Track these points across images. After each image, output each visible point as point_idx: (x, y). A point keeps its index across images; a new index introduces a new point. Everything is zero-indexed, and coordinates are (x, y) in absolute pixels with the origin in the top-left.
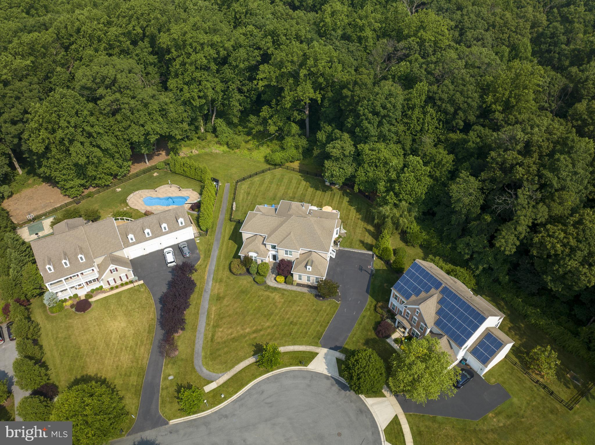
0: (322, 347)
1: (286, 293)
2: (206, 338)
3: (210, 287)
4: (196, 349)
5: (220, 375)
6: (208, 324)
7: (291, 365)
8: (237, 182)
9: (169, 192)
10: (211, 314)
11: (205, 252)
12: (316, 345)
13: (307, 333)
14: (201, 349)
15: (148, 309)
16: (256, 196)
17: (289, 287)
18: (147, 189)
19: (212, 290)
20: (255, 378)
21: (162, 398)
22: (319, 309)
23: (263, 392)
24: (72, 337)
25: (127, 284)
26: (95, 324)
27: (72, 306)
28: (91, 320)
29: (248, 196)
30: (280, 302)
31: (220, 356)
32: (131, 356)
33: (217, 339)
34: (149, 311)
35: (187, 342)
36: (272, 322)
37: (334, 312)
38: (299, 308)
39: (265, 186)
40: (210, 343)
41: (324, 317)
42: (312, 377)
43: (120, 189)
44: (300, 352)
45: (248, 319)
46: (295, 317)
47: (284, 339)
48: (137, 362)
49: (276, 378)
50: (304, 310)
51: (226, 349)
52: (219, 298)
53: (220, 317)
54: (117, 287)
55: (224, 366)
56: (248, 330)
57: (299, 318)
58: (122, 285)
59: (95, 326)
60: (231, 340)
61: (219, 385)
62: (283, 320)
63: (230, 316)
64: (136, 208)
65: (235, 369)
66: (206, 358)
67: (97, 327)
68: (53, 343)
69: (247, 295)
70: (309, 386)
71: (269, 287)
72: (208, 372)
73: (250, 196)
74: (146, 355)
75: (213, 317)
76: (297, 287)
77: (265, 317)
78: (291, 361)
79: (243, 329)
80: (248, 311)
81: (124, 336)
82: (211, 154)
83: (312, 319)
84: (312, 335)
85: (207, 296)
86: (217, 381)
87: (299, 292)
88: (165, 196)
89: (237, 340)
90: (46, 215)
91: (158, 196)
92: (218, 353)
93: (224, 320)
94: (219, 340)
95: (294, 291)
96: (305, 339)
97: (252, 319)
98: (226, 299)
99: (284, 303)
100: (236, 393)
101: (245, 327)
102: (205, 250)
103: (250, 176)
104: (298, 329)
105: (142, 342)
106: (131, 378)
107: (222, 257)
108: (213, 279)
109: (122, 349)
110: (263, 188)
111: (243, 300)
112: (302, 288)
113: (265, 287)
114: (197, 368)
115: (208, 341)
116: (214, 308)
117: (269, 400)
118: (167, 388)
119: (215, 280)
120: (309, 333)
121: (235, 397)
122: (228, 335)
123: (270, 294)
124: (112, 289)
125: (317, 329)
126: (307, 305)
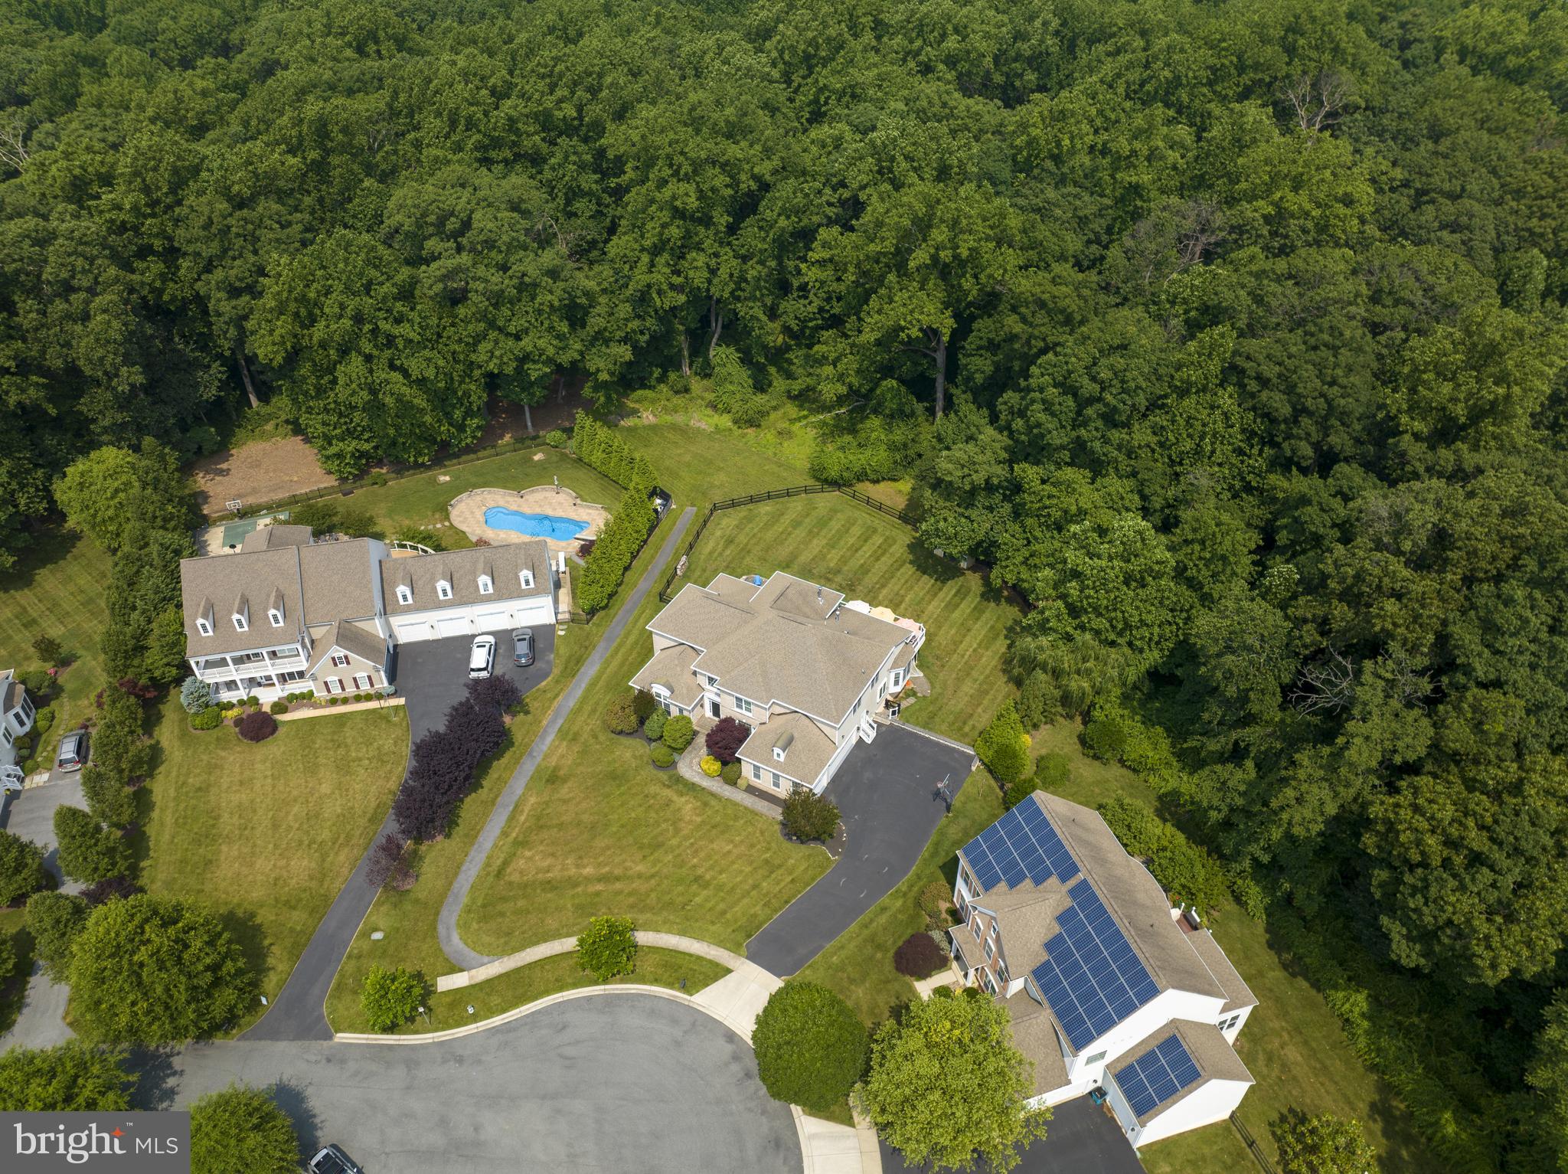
0: (748, 958)
1: (713, 802)
2: (488, 865)
3: (545, 748)
4: (456, 885)
5: (486, 959)
6: (505, 834)
7: (656, 981)
8: (715, 508)
9: (550, 504)
10: (522, 811)
11: (568, 661)
12: (735, 948)
13: (724, 913)
14: (466, 888)
15: (389, 767)
16: (746, 551)
17: (727, 791)
18: (505, 488)
19: (546, 757)
20: (561, 989)
21: (342, 976)
22: (777, 862)
23: (564, 1028)
24: (214, 790)
25: (368, 698)
26: (269, 773)
27: (238, 722)
28: (264, 761)
29: (726, 547)
30: (690, 822)
31: (502, 914)
32: (313, 865)
33: (510, 874)
34: (390, 772)
35: (441, 864)
36: (654, 865)
37: (813, 879)
38: (730, 847)
39: (779, 528)
40: (491, 879)
41: (782, 884)
42: (694, 1024)
43: (447, 478)
44: (691, 955)
45: (600, 843)
46: (712, 868)
47: (665, 913)
48: (321, 882)
49: (610, 1001)
50: (739, 857)
51: (521, 903)
52: (553, 778)
53: (539, 823)
54: (345, 701)
55: (502, 940)
56: (588, 871)
57: (721, 873)
58: (358, 699)
59: (266, 777)
60: (541, 883)
61: (473, 982)
62: (681, 867)
63: (561, 826)
64: (463, 528)
65: (523, 954)
66: (469, 911)
67: (270, 780)
68: (172, 793)
69: (619, 786)
70: (678, 1044)
71: (679, 780)
72: (461, 945)
73: (732, 547)
74: (345, 871)
75: (522, 818)
76: (745, 795)
77: (641, 848)
78: (660, 971)
79: (578, 866)
80: (607, 826)
81: (317, 816)
82: (683, 431)
83: (750, 881)
84: (736, 921)
85: (528, 767)
86: (474, 972)
87: (746, 808)
88: (538, 510)
89: (554, 888)
90: (271, 508)
91: (521, 510)
92: (499, 908)
93: (545, 834)
94: (515, 878)
95: (736, 804)
96: (713, 928)
97: (608, 848)
98: (569, 784)
99: (699, 827)
100: (504, 1011)
101: (585, 861)
102: (570, 657)
103: (752, 500)
104: (707, 900)
105: (348, 838)
106: (295, 915)
107: (601, 683)
108: (560, 730)
109: (300, 843)
110: (770, 535)
111: (607, 796)
112: (757, 799)
113: (670, 778)
114: (441, 929)
115: (488, 874)
116: (533, 800)
117: (570, 1051)
118: (359, 957)
119: (562, 734)
120: (728, 916)
121: (497, 1020)
122: (539, 871)
123: (675, 798)
124: (334, 702)
125: (752, 911)
126: (752, 846)
